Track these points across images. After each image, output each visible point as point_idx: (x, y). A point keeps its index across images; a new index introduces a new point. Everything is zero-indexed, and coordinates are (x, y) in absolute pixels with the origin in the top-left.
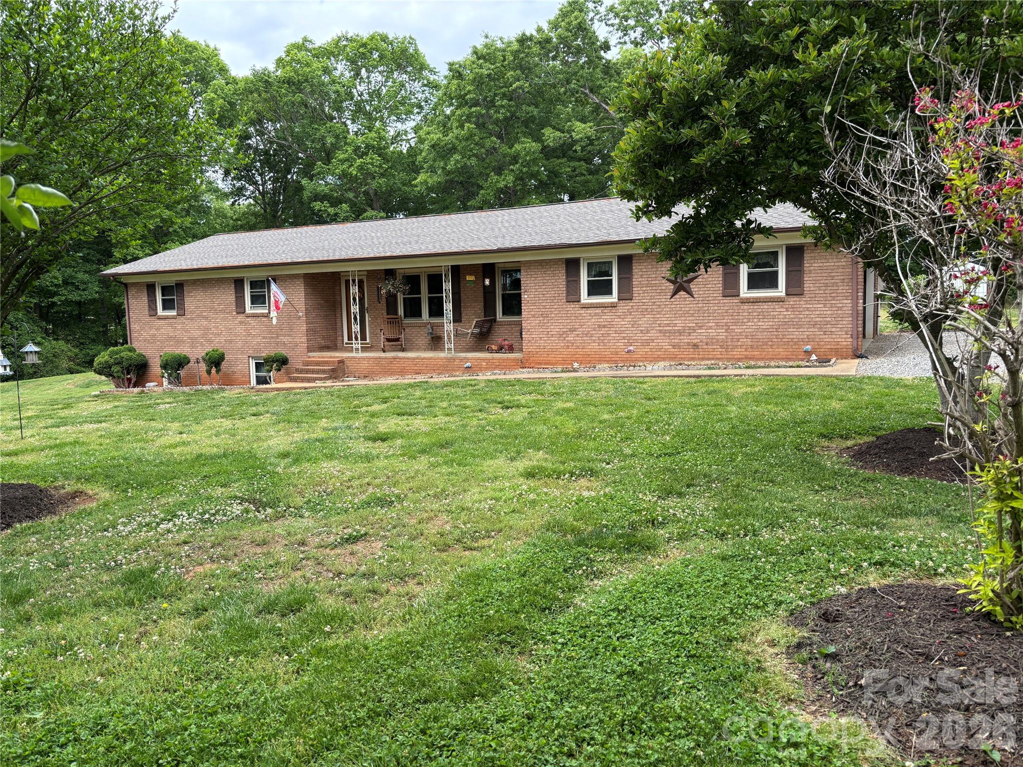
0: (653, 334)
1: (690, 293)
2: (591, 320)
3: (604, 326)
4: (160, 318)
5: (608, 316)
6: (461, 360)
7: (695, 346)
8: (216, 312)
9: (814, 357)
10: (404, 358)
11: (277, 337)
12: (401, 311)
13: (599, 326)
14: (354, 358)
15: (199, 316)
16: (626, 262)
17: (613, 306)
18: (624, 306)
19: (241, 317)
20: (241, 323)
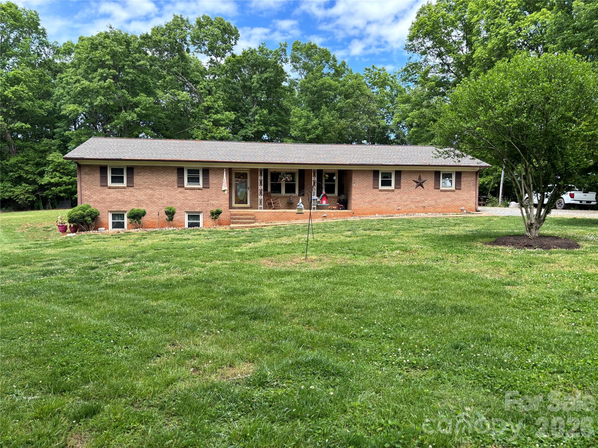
0: (408, 202)
1: (423, 187)
2: (383, 196)
3: (389, 199)
4: (110, 188)
5: (390, 195)
6: (321, 213)
7: (424, 207)
8: (161, 185)
9: (465, 211)
10: (289, 212)
11: (208, 201)
12: (269, 190)
13: (387, 199)
14: (259, 212)
15: (146, 188)
16: (398, 173)
17: (393, 191)
18: (397, 191)
19: (180, 189)
20: (180, 192)
